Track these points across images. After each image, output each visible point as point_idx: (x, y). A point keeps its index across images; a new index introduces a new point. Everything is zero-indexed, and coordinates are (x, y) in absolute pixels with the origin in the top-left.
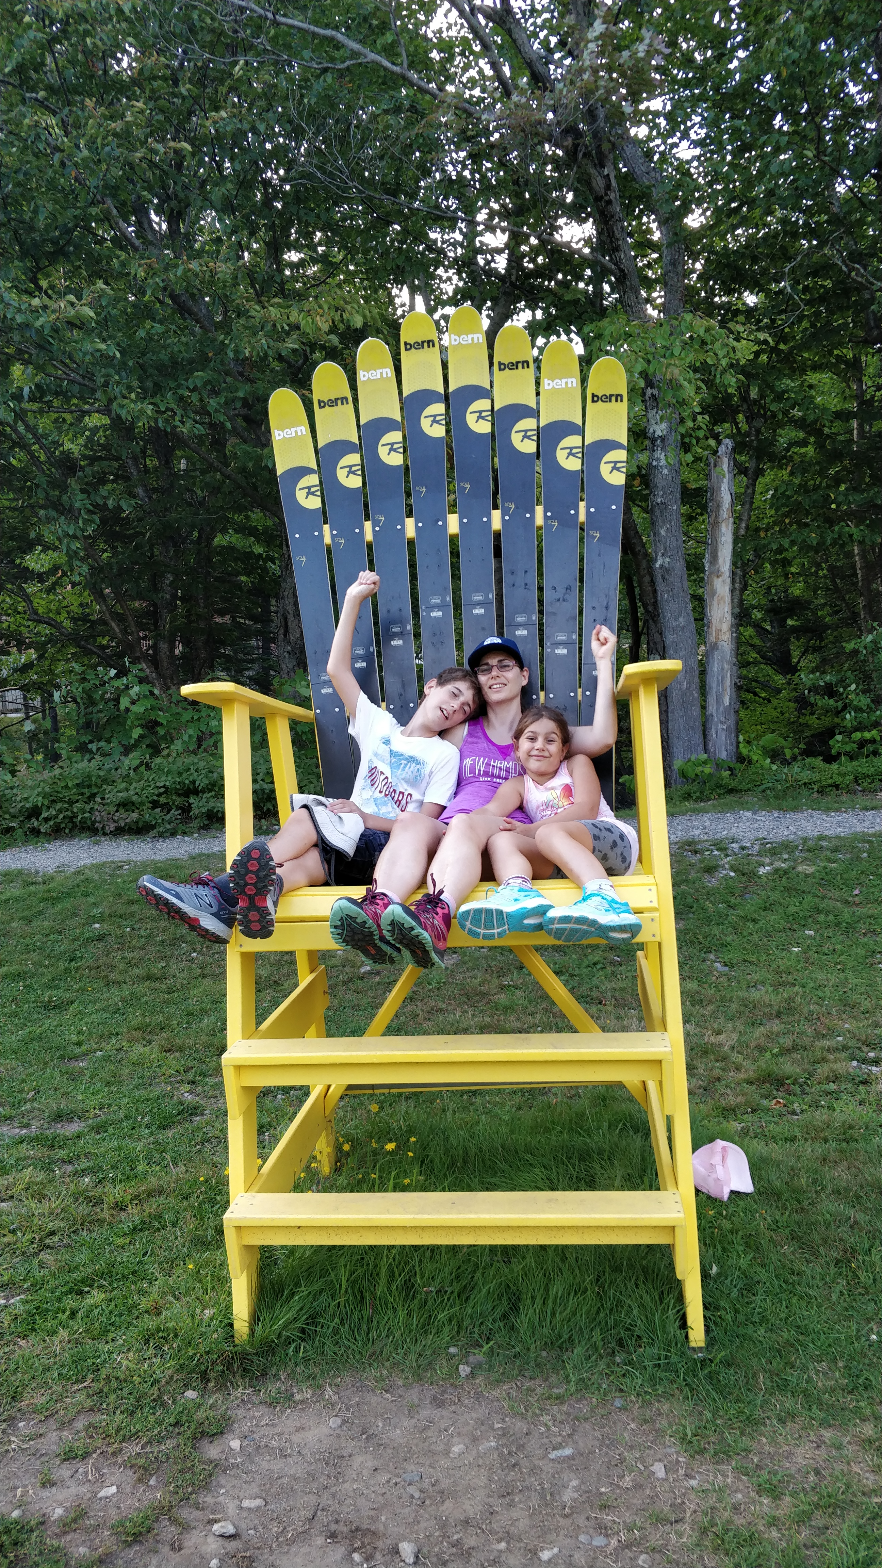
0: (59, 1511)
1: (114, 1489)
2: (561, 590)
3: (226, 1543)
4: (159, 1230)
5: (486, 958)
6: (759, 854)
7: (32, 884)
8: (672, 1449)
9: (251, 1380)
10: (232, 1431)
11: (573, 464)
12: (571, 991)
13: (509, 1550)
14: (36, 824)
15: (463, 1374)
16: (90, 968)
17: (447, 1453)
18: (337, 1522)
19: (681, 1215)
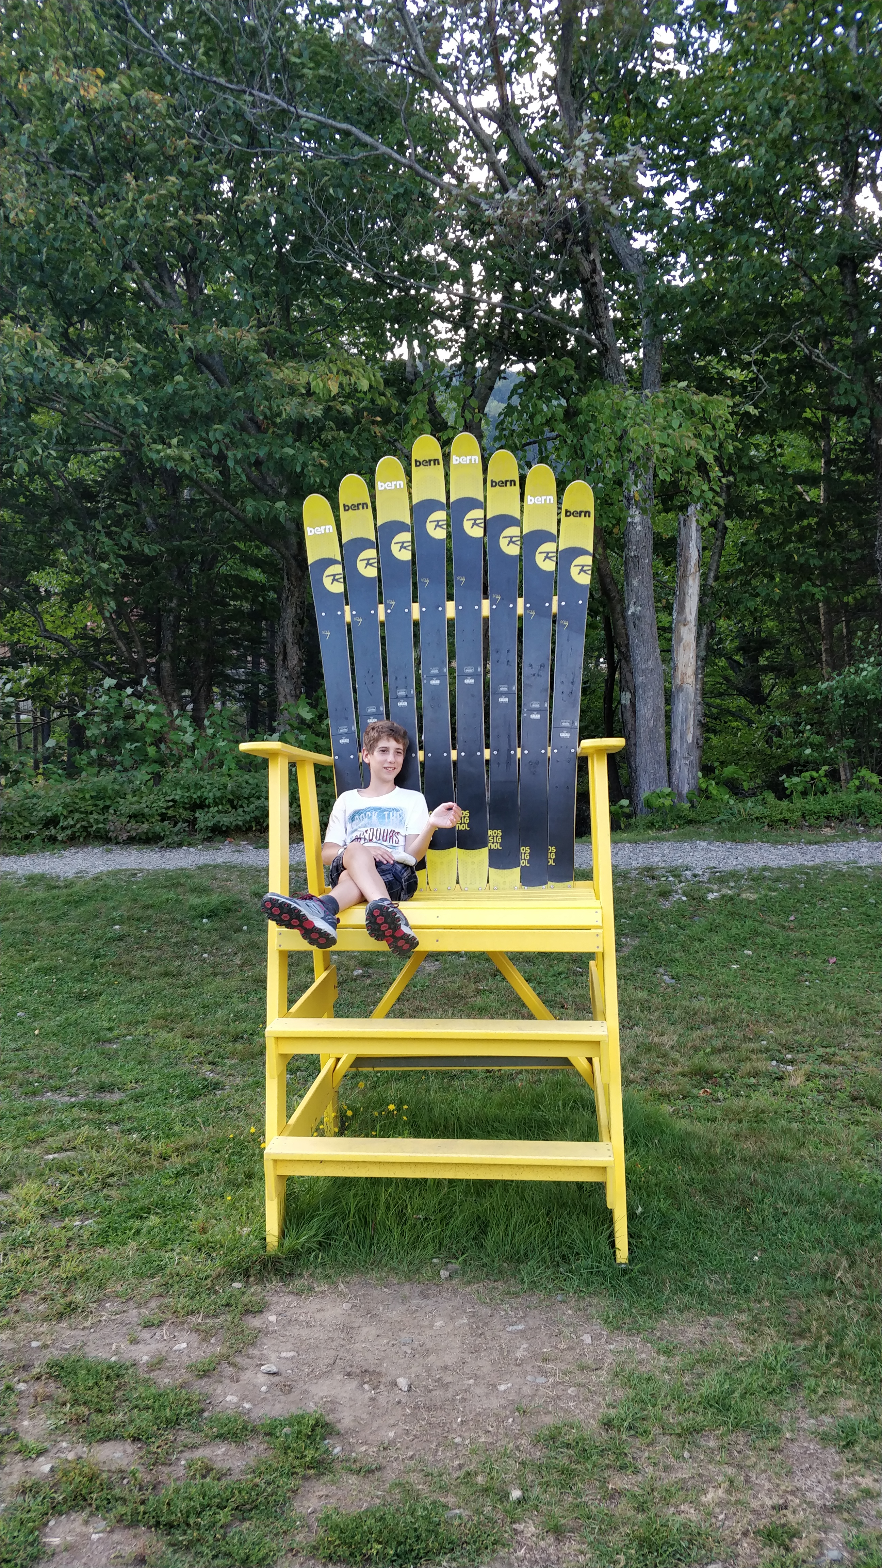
0: (145, 1358)
1: (184, 1345)
2: (536, 667)
3: (271, 1377)
4: (198, 1175)
5: (464, 965)
6: (709, 881)
7: (55, 887)
8: (598, 1327)
9: (281, 1278)
10: (269, 1310)
11: (549, 566)
12: (539, 995)
13: (476, 1384)
14: (53, 832)
15: (443, 1277)
16: (114, 965)
17: (431, 1326)
18: (351, 1366)
19: (611, 1159)
